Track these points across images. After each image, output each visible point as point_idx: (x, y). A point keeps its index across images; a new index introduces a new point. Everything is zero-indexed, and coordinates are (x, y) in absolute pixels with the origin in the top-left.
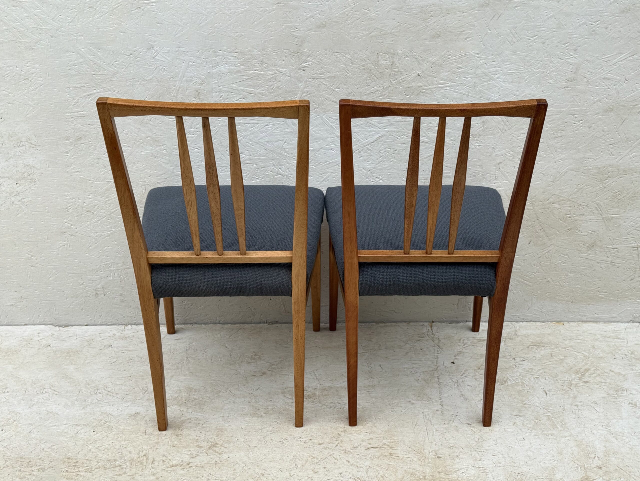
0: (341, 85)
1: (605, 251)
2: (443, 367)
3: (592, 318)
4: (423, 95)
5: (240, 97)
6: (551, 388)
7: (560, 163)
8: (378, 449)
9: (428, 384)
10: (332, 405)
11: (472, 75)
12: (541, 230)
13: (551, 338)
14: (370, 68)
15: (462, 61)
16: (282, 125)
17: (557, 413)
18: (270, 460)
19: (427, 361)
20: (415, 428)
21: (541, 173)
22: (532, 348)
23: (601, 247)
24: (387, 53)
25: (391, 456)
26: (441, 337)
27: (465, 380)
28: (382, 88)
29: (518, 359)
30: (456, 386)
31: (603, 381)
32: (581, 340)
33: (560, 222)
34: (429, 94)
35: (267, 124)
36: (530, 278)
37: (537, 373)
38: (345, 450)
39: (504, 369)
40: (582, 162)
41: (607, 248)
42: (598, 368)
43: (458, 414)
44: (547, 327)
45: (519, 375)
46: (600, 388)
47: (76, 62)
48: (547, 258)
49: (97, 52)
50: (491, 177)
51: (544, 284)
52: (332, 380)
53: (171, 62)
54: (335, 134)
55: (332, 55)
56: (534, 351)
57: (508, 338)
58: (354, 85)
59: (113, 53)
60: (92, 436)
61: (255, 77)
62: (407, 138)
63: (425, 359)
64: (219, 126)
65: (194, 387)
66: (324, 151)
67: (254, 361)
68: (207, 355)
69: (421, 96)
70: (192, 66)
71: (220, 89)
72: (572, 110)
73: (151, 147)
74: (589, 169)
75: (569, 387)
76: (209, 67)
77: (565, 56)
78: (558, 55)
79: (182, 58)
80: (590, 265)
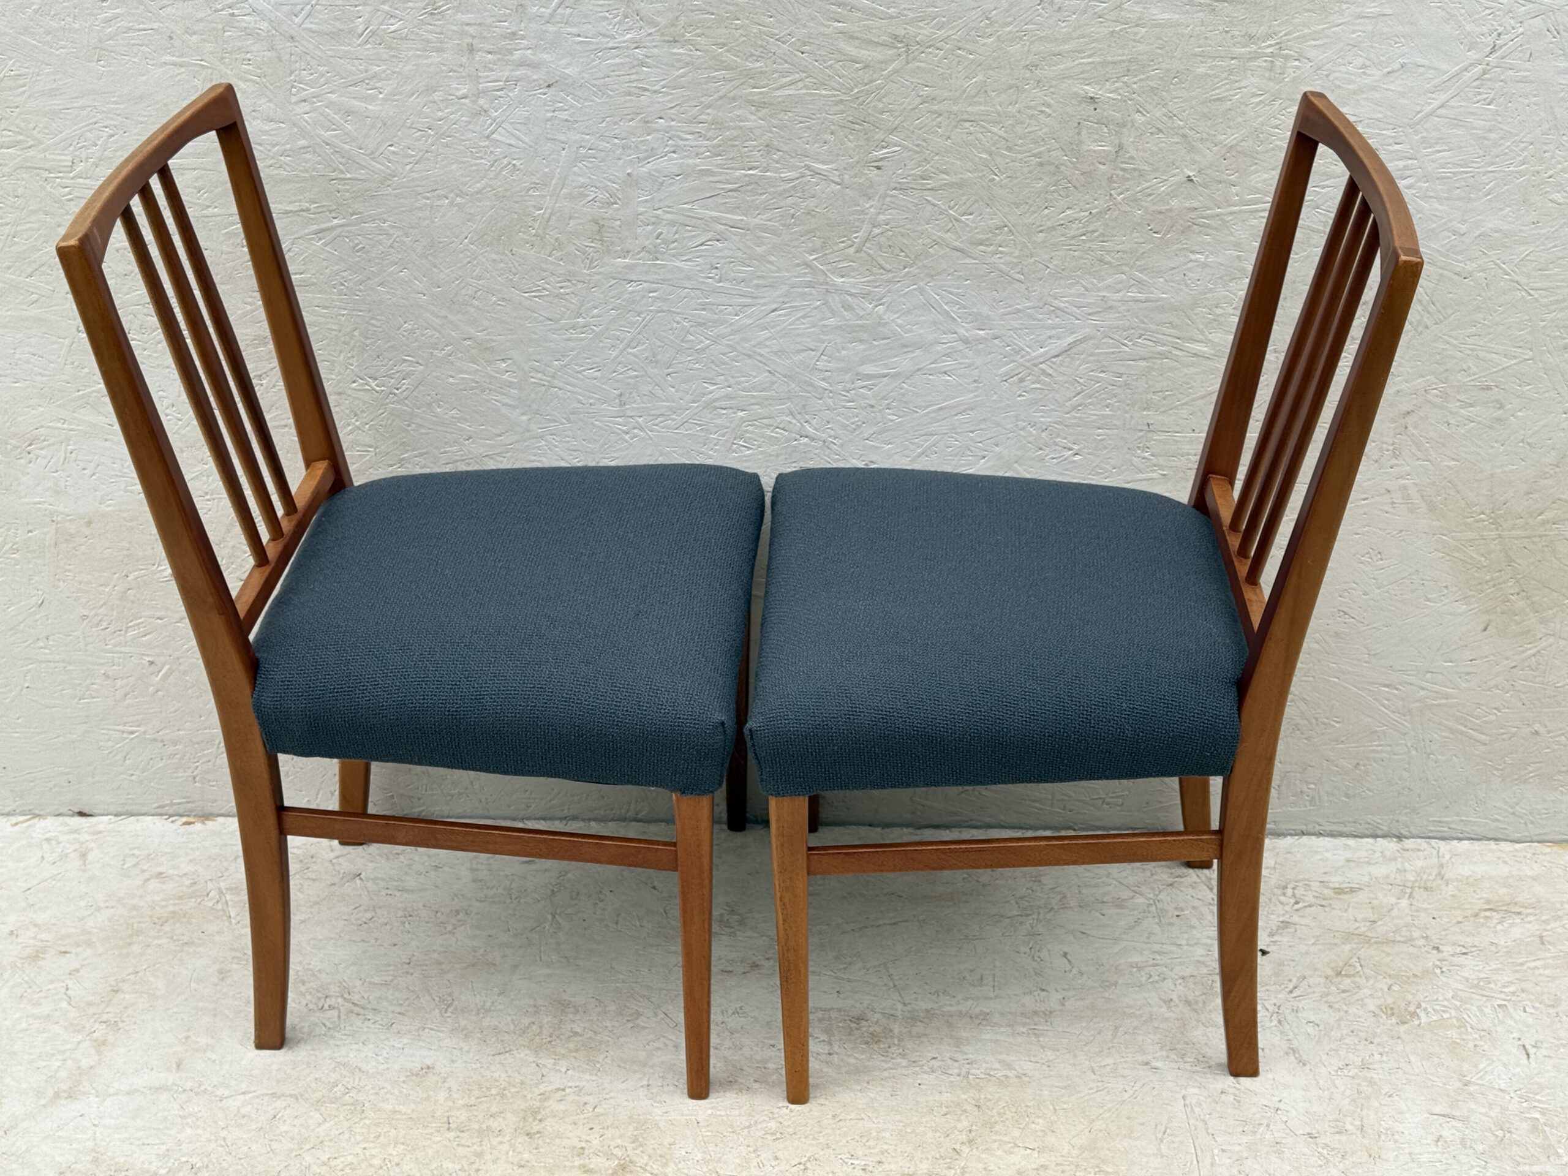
0: (976, 205)
4: (1200, 232)
5: (708, 238)
6: (1541, 1037)
10: (936, 1064)
11: (1338, 180)
12: (1518, 594)
13: (1539, 889)
14: (1057, 162)
16: (815, 308)
17: (1557, 1111)
19: (1192, 946)
20: (1162, 1140)
21: (1522, 441)
22: (1486, 917)
24: (1104, 121)
27: (1301, 1006)
28: (1087, 213)
29: (1447, 950)
30: (1275, 1023)
34: (1217, 230)
35: (774, 306)
36: (1486, 722)
37: (1501, 992)
39: (1408, 978)
43: (1281, 1106)
44: (1529, 855)
45: (1450, 996)
47: (288, 147)
48: (1533, 670)
49: (342, 122)
50: (1381, 450)
51: (1524, 738)
52: (936, 992)
53: (531, 147)
54: (955, 333)
55: (956, 127)
56: (1492, 925)
57: (1419, 888)
58: (1013, 206)
59: (385, 124)
60: (314, 1130)
61: (748, 185)
62: (1151, 343)
63: (1187, 940)
64: (651, 311)
65: (573, 1000)
66: (924, 376)
67: (728, 930)
68: (604, 910)
69: (1194, 233)
70: (585, 157)
71: (657, 217)
73: (475, 363)
76: (630, 161)
79: (561, 137)
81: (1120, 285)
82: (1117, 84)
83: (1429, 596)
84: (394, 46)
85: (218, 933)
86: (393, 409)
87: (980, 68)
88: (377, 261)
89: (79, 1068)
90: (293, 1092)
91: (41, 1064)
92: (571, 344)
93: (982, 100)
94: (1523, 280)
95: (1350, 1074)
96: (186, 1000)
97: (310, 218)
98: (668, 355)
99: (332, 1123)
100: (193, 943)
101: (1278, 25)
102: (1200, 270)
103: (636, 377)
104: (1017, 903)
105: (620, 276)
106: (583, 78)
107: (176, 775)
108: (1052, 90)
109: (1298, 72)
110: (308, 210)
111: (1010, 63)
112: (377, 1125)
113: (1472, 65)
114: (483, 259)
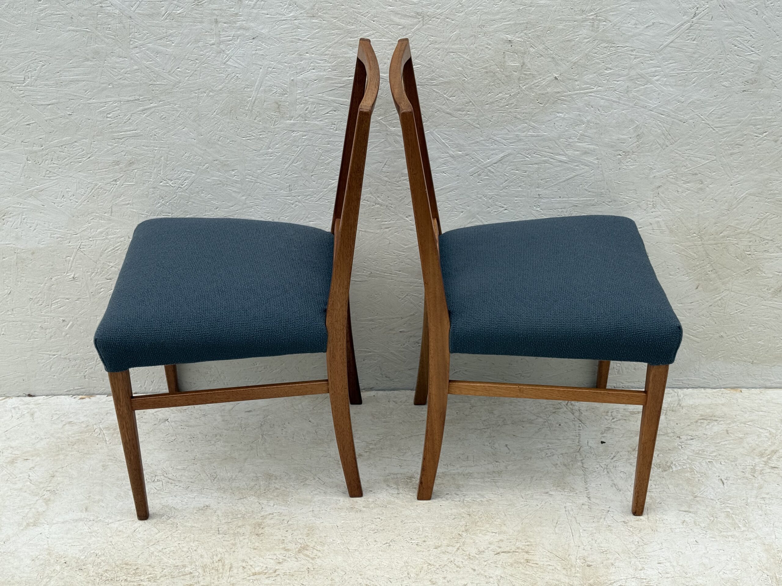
0: (457, 92)
2: (588, 447)
4: (561, 103)
5: (330, 110)
6: (729, 475)
7: (737, 186)
8: (511, 554)
9: (570, 470)
10: (448, 496)
11: (624, 77)
12: (712, 271)
13: (725, 409)
14: (494, 71)
15: (611, 60)
16: (382, 143)
17: (738, 508)
18: (374, 567)
19: (566, 440)
20: (556, 527)
21: (712, 199)
22: (701, 423)
24: (516, 51)
25: (528, 563)
26: (582, 409)
27: (617, 465)
28: (509, 95)
29: (684, 438)
30: (606, 472)
32: (765, 412)
33: (736, 261)
34: (569, 102)
36: (698, 332)
37: (710, 456)
38: (469, 555)
39: (666, 451)
40: (766, 184)
43: (610, 509)
44: (720, 394)
45: (686, 458)
47: (129, 69)
48: (719, 307)
49: (155, 57)
50: (647, 204)
51: (716, 339)
52: (447, 464)
53: (245, 68)
54: (448, 153)
55: (447, 55)
56: (704, 426)
57: (670, 410)
58: (474, 93)
59: (175, 58)
60: (154, 536)
61: (349, 84)
62: (539, 156)
63: (563, 437)
64: (303, 145)
65: (274, 473)
68: (286, 432)
69: (558, 104)
70: (271, 72)
71: (306, 100)
72: (753, 120)
73: (219, 172)
74: (775, 194)
75: (752, 474)
76: (293, 74)
77: (744, 52)
78: (735, 51)
79: (260, 63)
80: (776, 315)
81: (525, 129)
82: (521, 34)
83: (671, 273)
84: (179, 20)
85: (101, 448)
86: (181, 195)
87: (457, 27)
88: (172, 123)
89: (38, 512)
91: (19, 511)
92: (266, 162)
93: (459, 42)
94: (711, 123)
96: (87, 479)
97: (139, 104)
98: (312, 166)
99: (163, 533)
100: (89, 454)
101: (596, 5)
102: (561, 121)
103: (297, 177)
104: (482, 423)
105: (288, 129)
106: (270, 34)
107: (76, 375)
108: (491, 37)
109: (605, 27)
110: (138, 100)
111: (471, 25)
112: (184, 533)
113: (685, 23)
114: (223, 122)
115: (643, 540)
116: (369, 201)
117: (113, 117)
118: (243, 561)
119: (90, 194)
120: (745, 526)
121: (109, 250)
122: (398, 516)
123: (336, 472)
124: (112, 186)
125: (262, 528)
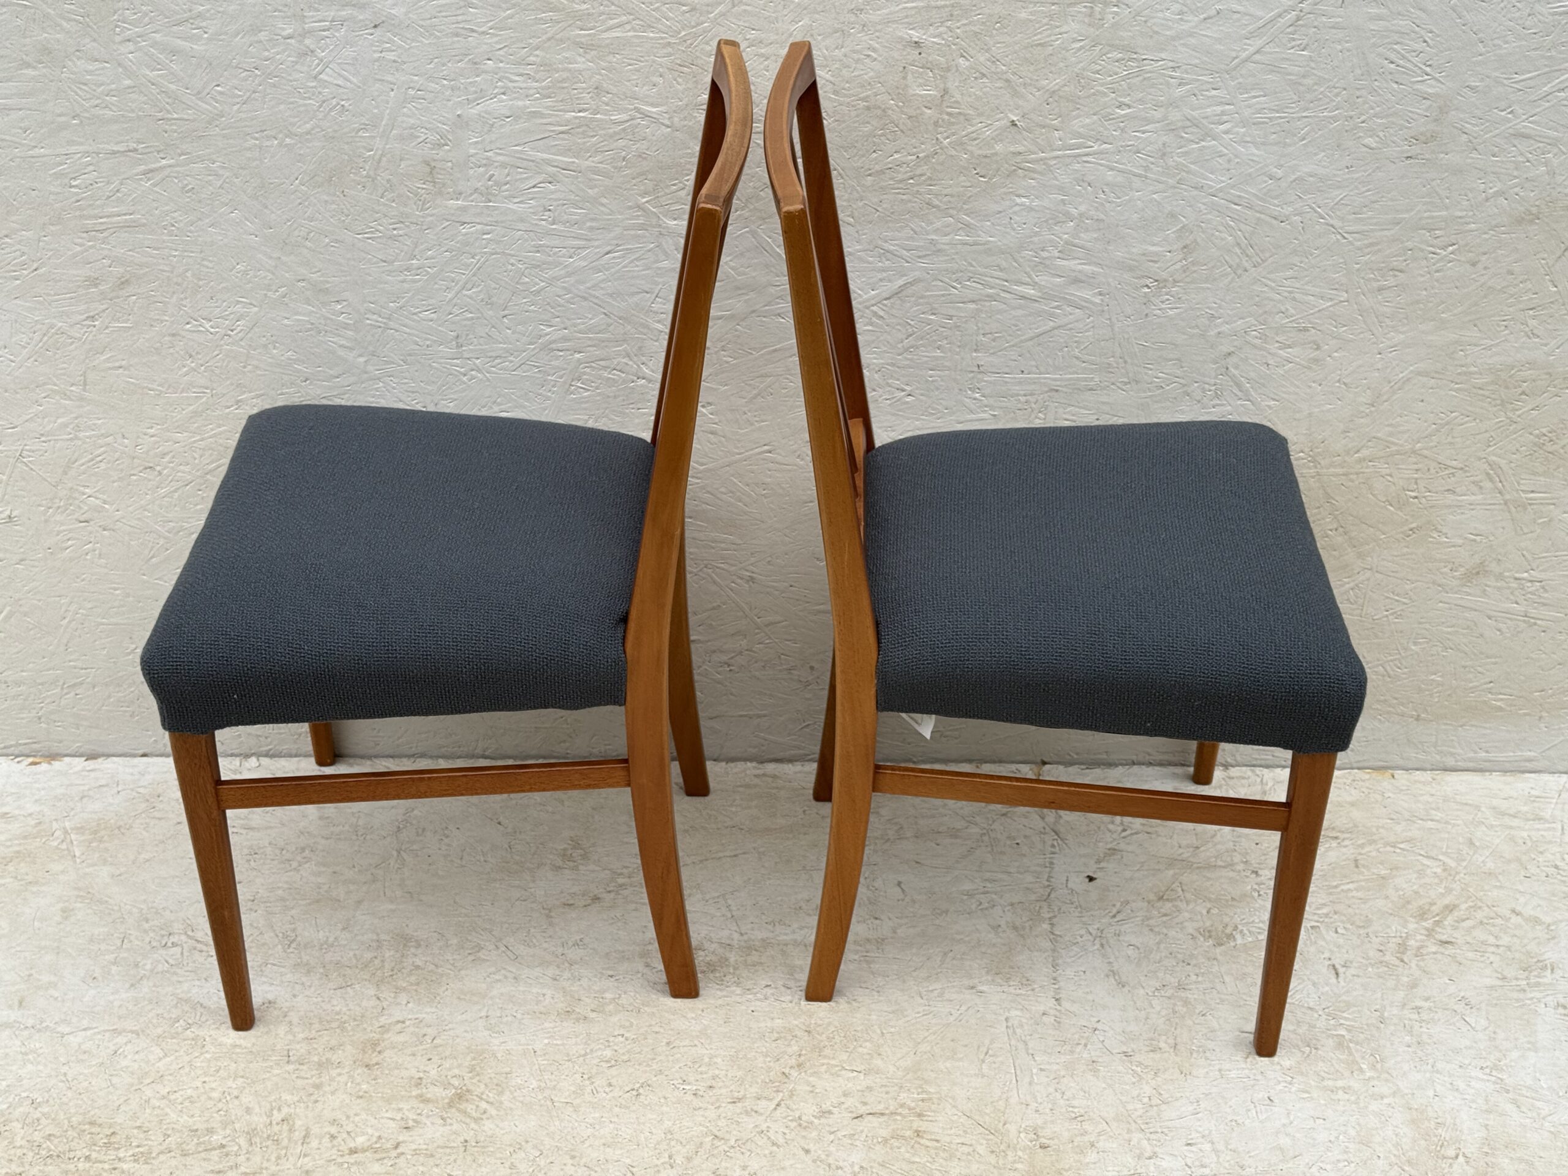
1: (1509, 588)
2: (1066, 891)
3: (1470, 760)
4: (1025, 176)
5: (540, 180)
6: (1352, 958)
7: (1390, 355)
8: (885, 1118)
9: (1024, 939)
10: (769, 991)
11: (1157, 125)
12: (1336, 530)
14: (883, 107)
15: (1130, 88)
16: (649, 251)
17: (1362, 1028)
18: (603, 1141)
19: (1022, 874)
20: (983, 1061)
21: (1339, 381)
23: (1500, 577)
24: (929, 65)
25: (918, 1139)
27: (1123, 930)
28: (914, 157)
30: (1097, 946)
31: (1492, 940)
32: (1437, 821)
33: (1387, 509)
34: (1042, 174)
35: (609, 248)
38: (800, 1118)
39: (1227, 901)
40: (1452, 353)
41: (1516, 579)
42: (1480, 904)
43: (1099, 1026)
44: (1349, 781)
46: (1482, 959)
47: (113, 86)
48: (1351, 603)
49: (168, 62)
50: (1204, 391)
52: (773, 921)
53: (359, 87)
58: (842, 150)
59: (210, 64)
60: (154, 1064)
61: (578, 127)
62: (979, 286)
63: (1018, 867)
64: (485, 253)
65: (415, 934)
66: (758, 319)
67: (571, 864)
68: (449, 845)
69: (1019, 177)
70: (414, 98)
71: (488, 158)
72: (1428, 218)
73: (310, 305)
74: (1471, 373)
75: (1398, 955)
76: (460, 102)
77: (1410, 75)
78: (1391, 73)
79: (390, 78)
80: (1469, 623)
81: (948, 229)
82: (941, 29)
85: (63, 872)
86: (231, 351)
87: (805, 12)
88: (208, 202)
90: (134, 1028)
92: (406, 285)
94: (1337, 223)
95: (1167, 994)
96: (30, 938)
97: (138, 159)
98: (503, 297)
99: (172, 1058)
100: (36, 883)
102: (1026, 214)
103: (472, 318)
105: (453, 218)
106: (409, 19)
107: (22, 716)
108: (877, 34)
109: (1117, 18)
110: (135, 150)
111: (835, 7)
112: (216, 1059)
113: (1285, 11)
114: (315, 201)
115: (1160, 1094)
116: (623, 373)
117: (83, 186)
118: (334, 1122)
119: (41, 344)
120: (1373, 1067)
121: (83, 460)
122: (662, 1030)
123: (544, 934)
124: (85, 329)
125: (379, 1052)
